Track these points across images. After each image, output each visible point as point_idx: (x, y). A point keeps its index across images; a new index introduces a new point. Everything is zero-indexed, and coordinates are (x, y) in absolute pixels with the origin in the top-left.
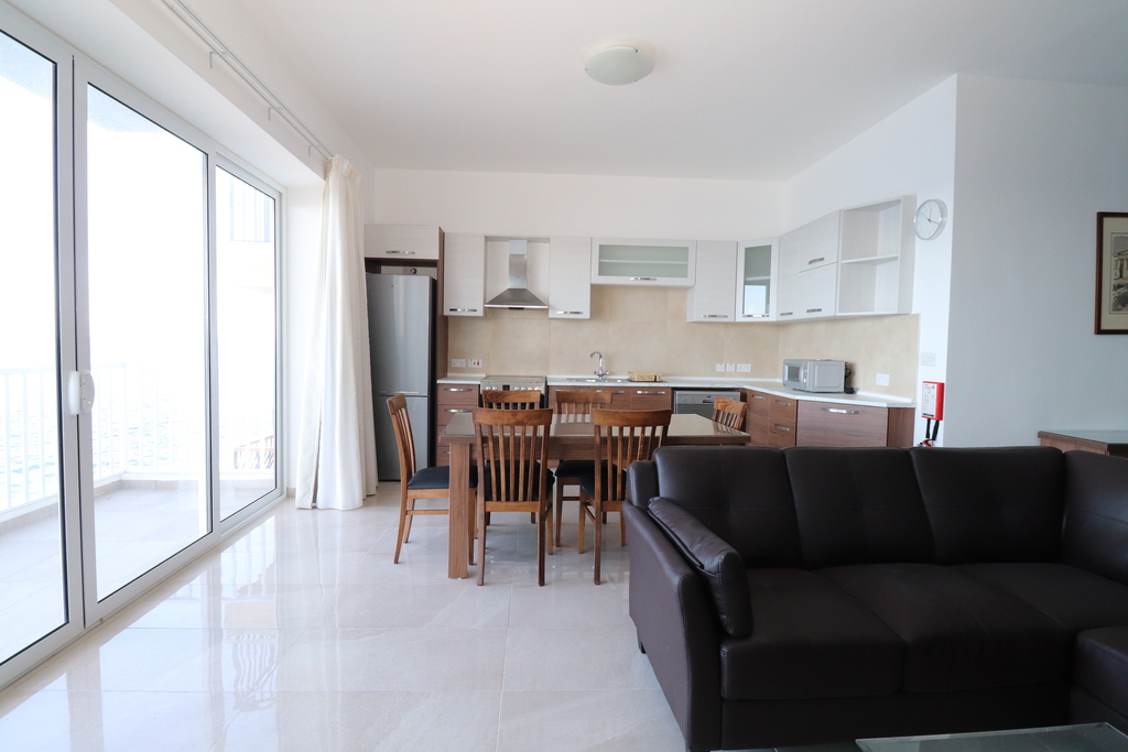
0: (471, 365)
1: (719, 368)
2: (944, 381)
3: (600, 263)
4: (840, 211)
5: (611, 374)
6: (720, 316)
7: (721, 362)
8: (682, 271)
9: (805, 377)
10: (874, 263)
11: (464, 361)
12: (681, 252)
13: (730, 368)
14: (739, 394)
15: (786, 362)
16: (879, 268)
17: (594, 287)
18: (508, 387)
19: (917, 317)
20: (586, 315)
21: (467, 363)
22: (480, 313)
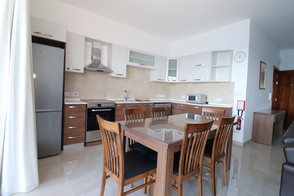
0: (73, 95)
1: (157, 96)
2: (245, 100)
3: (130, 57)
4: (211, 51)
5: (128, 98)
6: (161, 80)
7: (158, 94)
8: (152, 64)
9: (198, 99)
10: (216, 67)
11: (69, 93)
12: (152, 57)
13: (160, 96)
14: (171, 104)
15: (187, 95)
16: (217, 69)
17: (128, 66)
18: (100, 105)
19: (234, 83)
20: (125, 76)
21: (71, 94)
22: (82, 71)
